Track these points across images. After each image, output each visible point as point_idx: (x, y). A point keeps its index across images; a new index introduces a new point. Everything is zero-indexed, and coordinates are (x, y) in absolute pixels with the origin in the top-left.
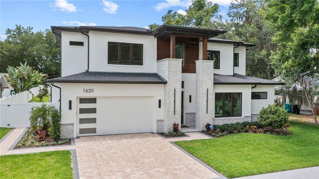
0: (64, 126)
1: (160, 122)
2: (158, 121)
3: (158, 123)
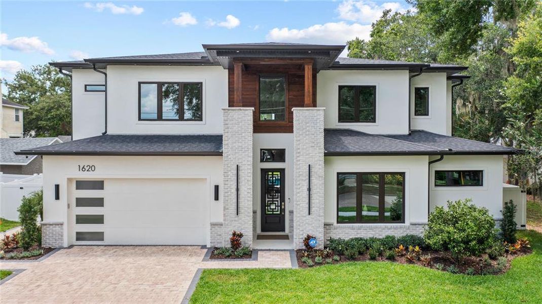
0: (48, 226)
1: (216, 227)
2: (213, 225)
3: (213, 229)
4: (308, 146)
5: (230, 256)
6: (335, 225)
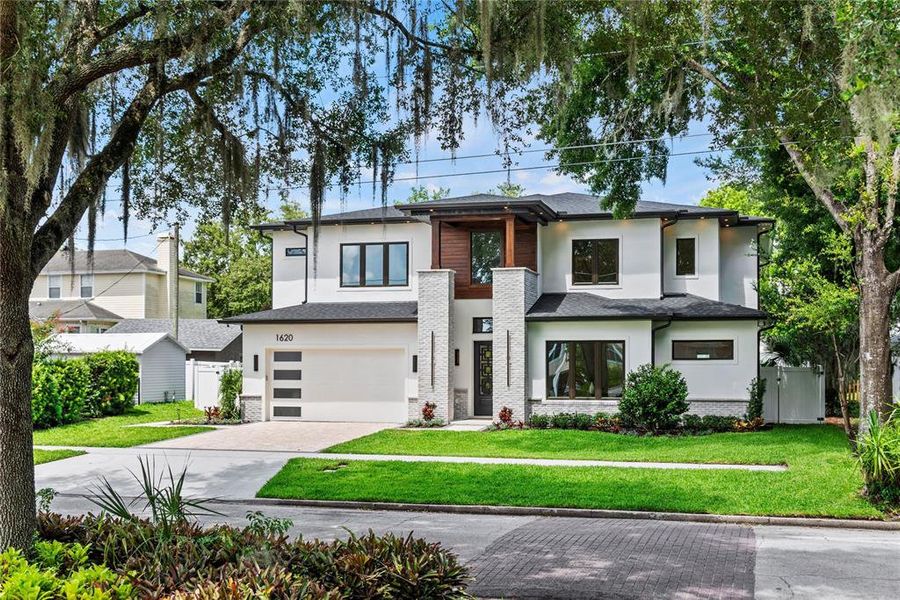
0: (247, 399)
2: (411, 399)
3: (411, 405)
4: (507, 310)
5: (420, 425)
6: (544, 401)
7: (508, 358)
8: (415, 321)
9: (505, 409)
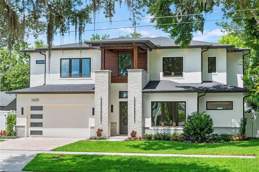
4: (134, 88)
5: (95, 139)
6: (150, 128)
7: (135, 109)
8: (93, 93)
9: (133, 132)
